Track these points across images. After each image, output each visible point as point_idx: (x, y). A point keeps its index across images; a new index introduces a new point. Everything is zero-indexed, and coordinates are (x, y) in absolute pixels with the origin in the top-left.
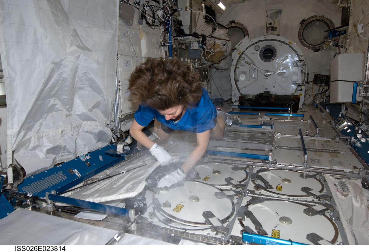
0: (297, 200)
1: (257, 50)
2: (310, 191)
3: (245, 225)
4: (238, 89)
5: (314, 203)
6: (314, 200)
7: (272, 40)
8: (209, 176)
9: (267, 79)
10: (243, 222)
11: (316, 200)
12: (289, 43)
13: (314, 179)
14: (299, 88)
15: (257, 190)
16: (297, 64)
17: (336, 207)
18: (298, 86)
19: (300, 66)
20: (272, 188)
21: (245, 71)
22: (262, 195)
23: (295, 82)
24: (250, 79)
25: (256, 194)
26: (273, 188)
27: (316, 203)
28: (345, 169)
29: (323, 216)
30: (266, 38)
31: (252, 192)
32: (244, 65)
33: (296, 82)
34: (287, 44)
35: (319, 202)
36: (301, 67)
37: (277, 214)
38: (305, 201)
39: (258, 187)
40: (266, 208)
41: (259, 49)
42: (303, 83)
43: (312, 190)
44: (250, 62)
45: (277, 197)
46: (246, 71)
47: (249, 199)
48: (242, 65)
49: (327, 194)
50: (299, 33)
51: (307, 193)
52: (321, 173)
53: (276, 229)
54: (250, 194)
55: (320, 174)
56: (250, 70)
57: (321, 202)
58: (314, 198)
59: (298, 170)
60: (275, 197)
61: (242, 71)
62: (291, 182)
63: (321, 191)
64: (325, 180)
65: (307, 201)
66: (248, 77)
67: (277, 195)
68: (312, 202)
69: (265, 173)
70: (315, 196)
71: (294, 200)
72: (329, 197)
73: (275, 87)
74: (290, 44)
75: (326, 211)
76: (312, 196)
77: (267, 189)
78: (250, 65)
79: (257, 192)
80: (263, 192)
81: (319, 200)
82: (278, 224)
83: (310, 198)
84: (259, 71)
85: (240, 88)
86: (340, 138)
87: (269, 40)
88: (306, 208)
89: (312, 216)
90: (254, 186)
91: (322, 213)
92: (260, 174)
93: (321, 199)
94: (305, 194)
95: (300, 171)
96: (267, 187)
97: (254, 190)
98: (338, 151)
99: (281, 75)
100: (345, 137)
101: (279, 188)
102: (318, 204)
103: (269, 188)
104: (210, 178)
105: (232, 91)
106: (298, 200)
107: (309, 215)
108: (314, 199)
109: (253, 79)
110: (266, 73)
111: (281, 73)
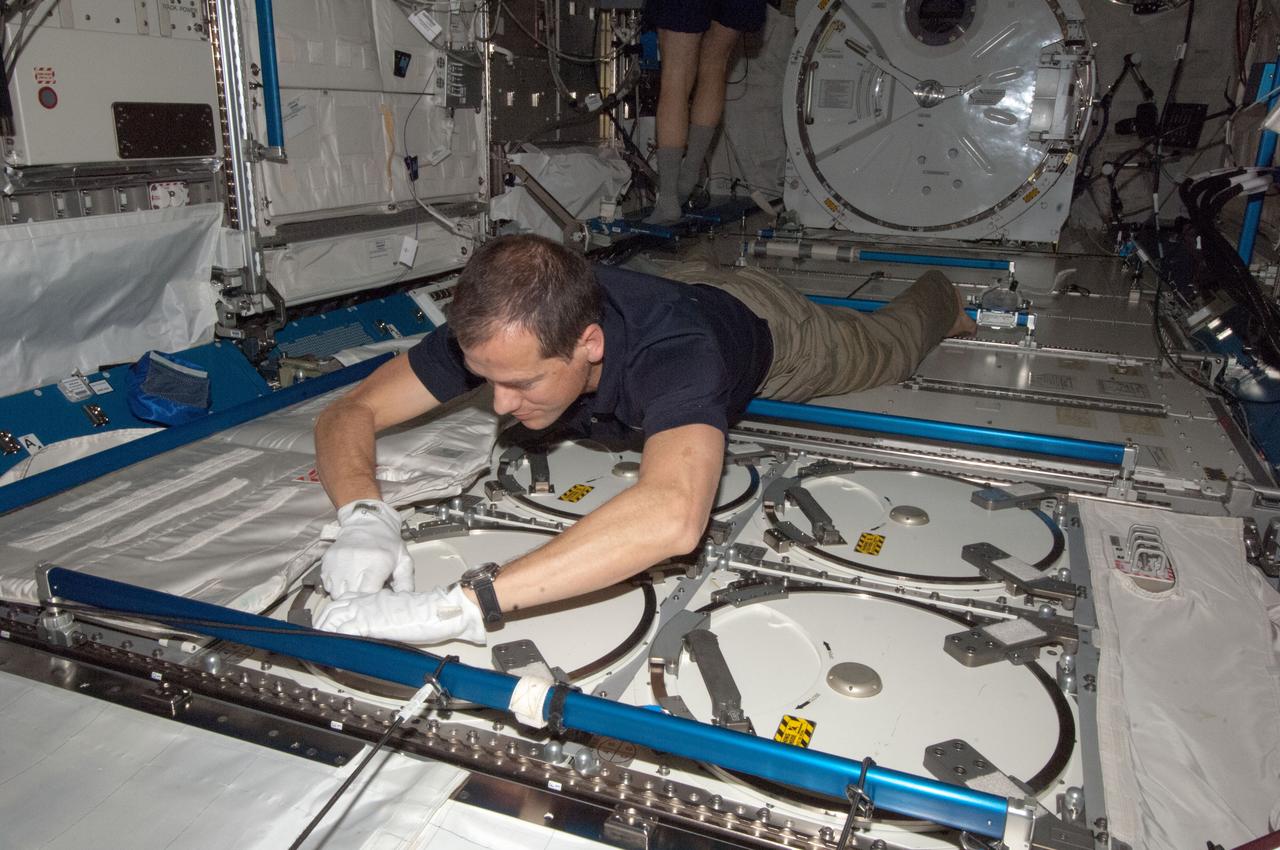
0: (931, 597)
2: (995, 563)
3: (671, 691)
4: (811, 159)
5: (1002, 610)
6: (1005, 599)
8: (591, 484)
9: (928, 116)
10: (668, 678)
11: (1017, 601)
13: (1029, 514)
14: (1055, 161)
15: (776, 548)
16: (1056, 58)
17: (1095, 632)
18: (1053, 151)
19: (1068, 68)
20: (841, 541)
21: (843, 81)
22: (788, 569)
23: (1041, 134)
24: (860, 117)
25: (767, 564)
26: (844, 543)
27: (1012, 611)
28: (1172, 481)
29: (1023, 668)
31: (752, 554)
32: (841, 57)
33: (1045, 137)
35: (1029, 607)
36: (1071, 71)
37: (829, 649)
38: (966, 602)
39: (782, 534)
40: (790, 624)
42: (1073, 142)
43: (1005, 556)
44: (864, 41)
45: (853, 582)
46: (848, 81)
47: (728, 583)
48: (833, 57)
49: (1069, 576)
51: (982, 570)
52: (1065, 490)
53: (802, 714)
54: (743, 562)
55: (1057, 495)
56: (861, 78)
57: (1036, 608)
58: (1009, 589)
59: (973, 477)
60: (845, 580)
61: (828, 81)
62: (928, 521)
63: (1043, 565)
64: (1075, 522)
65: (975, 603)
66: (854, 107)
67: (852, 573)
68: (994, 608)
69: (833, 479)
70: (1013, 583)
71: (921, 595)
72: (1076, 589)
73: (956, 151)
75: (1044, 650)
76: (1000, 581)
77: (818, 546)
78: (865, 56)
79: (772, 555)
80: (798, 555)
81: (1028, 601)
82: (817, 695)
83: (993, 591)
84: (897, 82)
85: (817, 150)
88: (959, 628)
89: (975, 664)
90: (768, 532)
91: (1023, 654)
92: (809, 484)
93: (1035, 599)
94: (975, 572)
95: (981, 478)
96: (823, 533)
97: (764, 545)
98: (1162, 408)
99: (985, 102)
100: (1203, 358)
101: (871, 543)
102: (1015, 617)
103: (828, 543)
104: (592, 492)
105: (788, 164)
106: (938, 598)
107: (964, 662)
108: (1007, 595)
109: (873, 116)
110: (925, 94)
111: (988, 93)
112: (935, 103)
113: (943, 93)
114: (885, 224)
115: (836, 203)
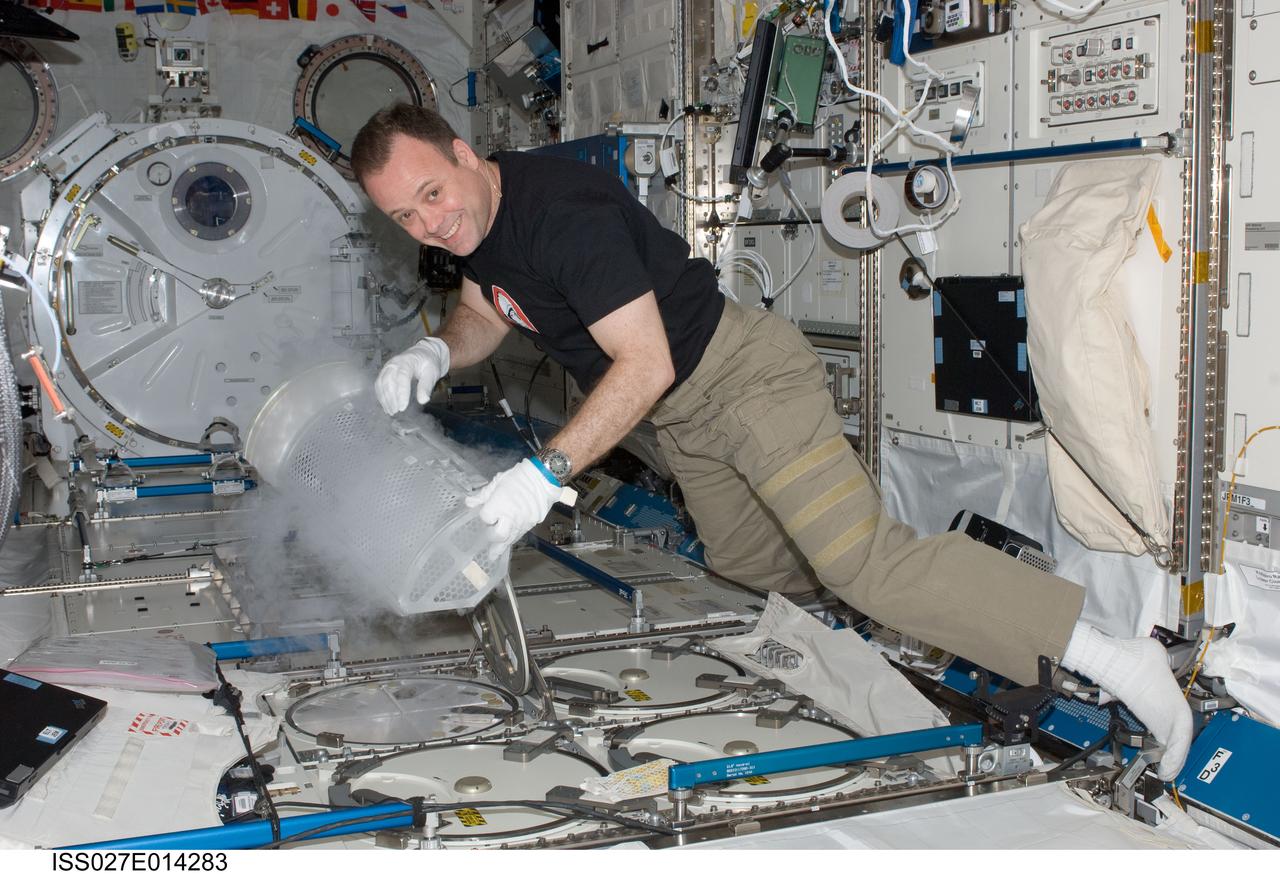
1: (160, 185)
2: (723, 682)
4: (80, 375)
7: (222, 139)
9: (219, 318)
12: (301, 160)
16: (345, 251)
19: (358, 260)
20: (621, 697)
21: (106, 283)
23: (343, 330)
24: (134, 324)
26: (624, 699)
29: (800, 720)
30: (198, 127)
32: (100, 255)
33: (348, 332)
34: (295, 163)
36: (362, 263)
39: (578, 707)
41: (170, 178)
42: (377, 336)
43: (726, 677)
44: (127, 236)
46: (113, 283)
47: (601, 735)
48: (93, 255)
50: (296, 105)
51: (717, 689)
52: (699, 637)
56: (129, 279)
58: (741, 694)
62: (649, 675)
66: (125, 310)
67: (653, 711)
70: (744, 689)
73: (258, 354)
74: (306, 164)
76: (735, 691)
78: (135, 254)
80: (605, 714)
83: (733, 699)
85: (85, 365)
86: (636, 537)
87: (209, 140)
90: (570, 709)
94: (714, 691)
96: (607, 698)
98: (670, 574)
99: (281, 299)
100: (651, 532)
101: (637, 694)
103: (616, 702)
109: (150, 320)
110: (214, 294)
111: (283, 290)
112: (226, 303)
113: (233, 292)
114: (181, 444)
115: (117, 424)
